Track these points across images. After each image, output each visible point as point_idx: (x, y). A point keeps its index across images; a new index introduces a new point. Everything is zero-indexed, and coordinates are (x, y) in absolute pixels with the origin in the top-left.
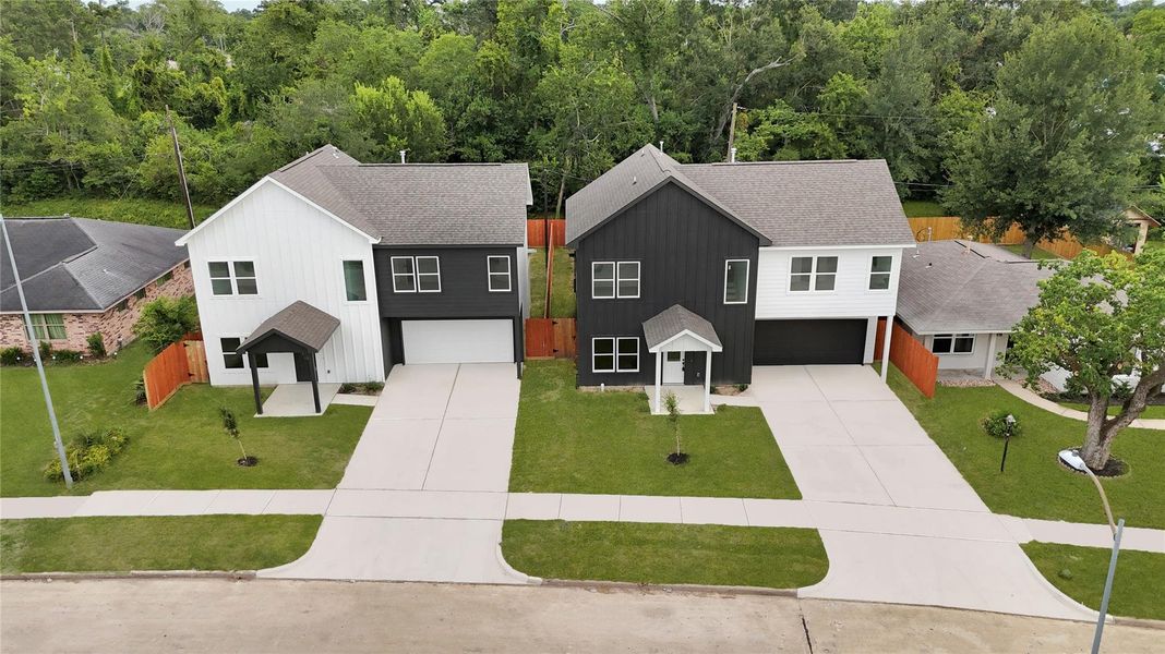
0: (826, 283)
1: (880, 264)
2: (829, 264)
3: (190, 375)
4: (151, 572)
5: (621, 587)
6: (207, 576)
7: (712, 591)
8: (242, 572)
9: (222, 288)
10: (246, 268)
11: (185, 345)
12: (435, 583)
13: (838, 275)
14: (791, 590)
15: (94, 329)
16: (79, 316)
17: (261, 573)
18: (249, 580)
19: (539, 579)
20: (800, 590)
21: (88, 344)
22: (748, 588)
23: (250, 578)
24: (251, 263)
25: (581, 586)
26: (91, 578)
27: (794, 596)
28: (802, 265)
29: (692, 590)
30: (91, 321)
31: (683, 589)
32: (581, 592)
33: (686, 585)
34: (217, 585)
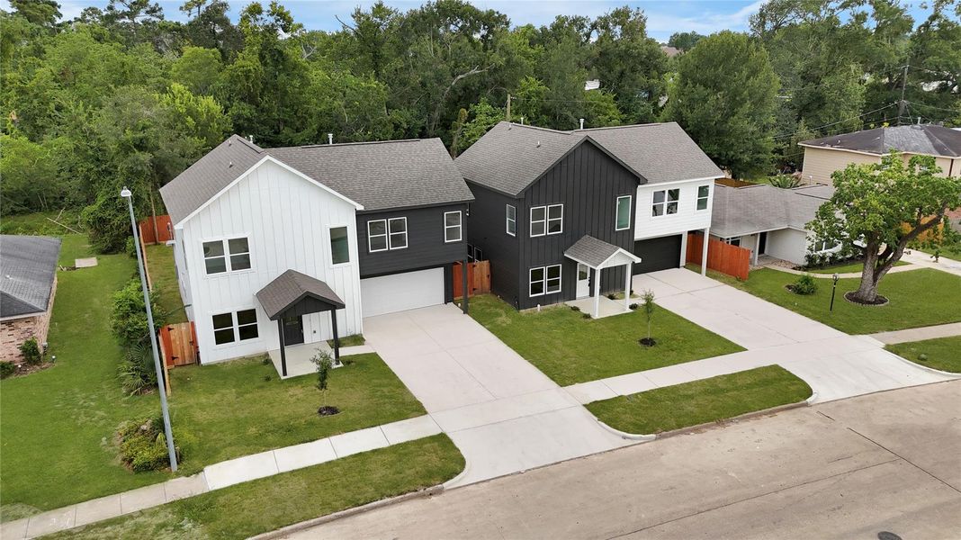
0: (672, 209)
1: (703, 191)
2: (674, 194)
3: (173, 358)
4: (352, 510)
5: (707, 427)
6: (403, 500)
7: (761, 415)
8: (431, 489)
9: (215, 267)
10: (240, 245)
11: (170, 329)
12: (584, 457)
13: (680, 202)
14: (804, 402)
15: (27, 335)
16: (9, 323)
17: (446, 485)
18: (441, 494)
19: (653, 436)
20: (808, 400)
21: (19, 352)
22: (780, 407)
23: (440, 492)
24: (245, 240)
25: (682, 433)
26: (297, 530)
27: (806, 405)
28: (658, 196)
29: (749, 417)
30: (24, 326)
31: (744, 418)
32: (684, 437)
33: (745, 415)
34: (417, 505)
